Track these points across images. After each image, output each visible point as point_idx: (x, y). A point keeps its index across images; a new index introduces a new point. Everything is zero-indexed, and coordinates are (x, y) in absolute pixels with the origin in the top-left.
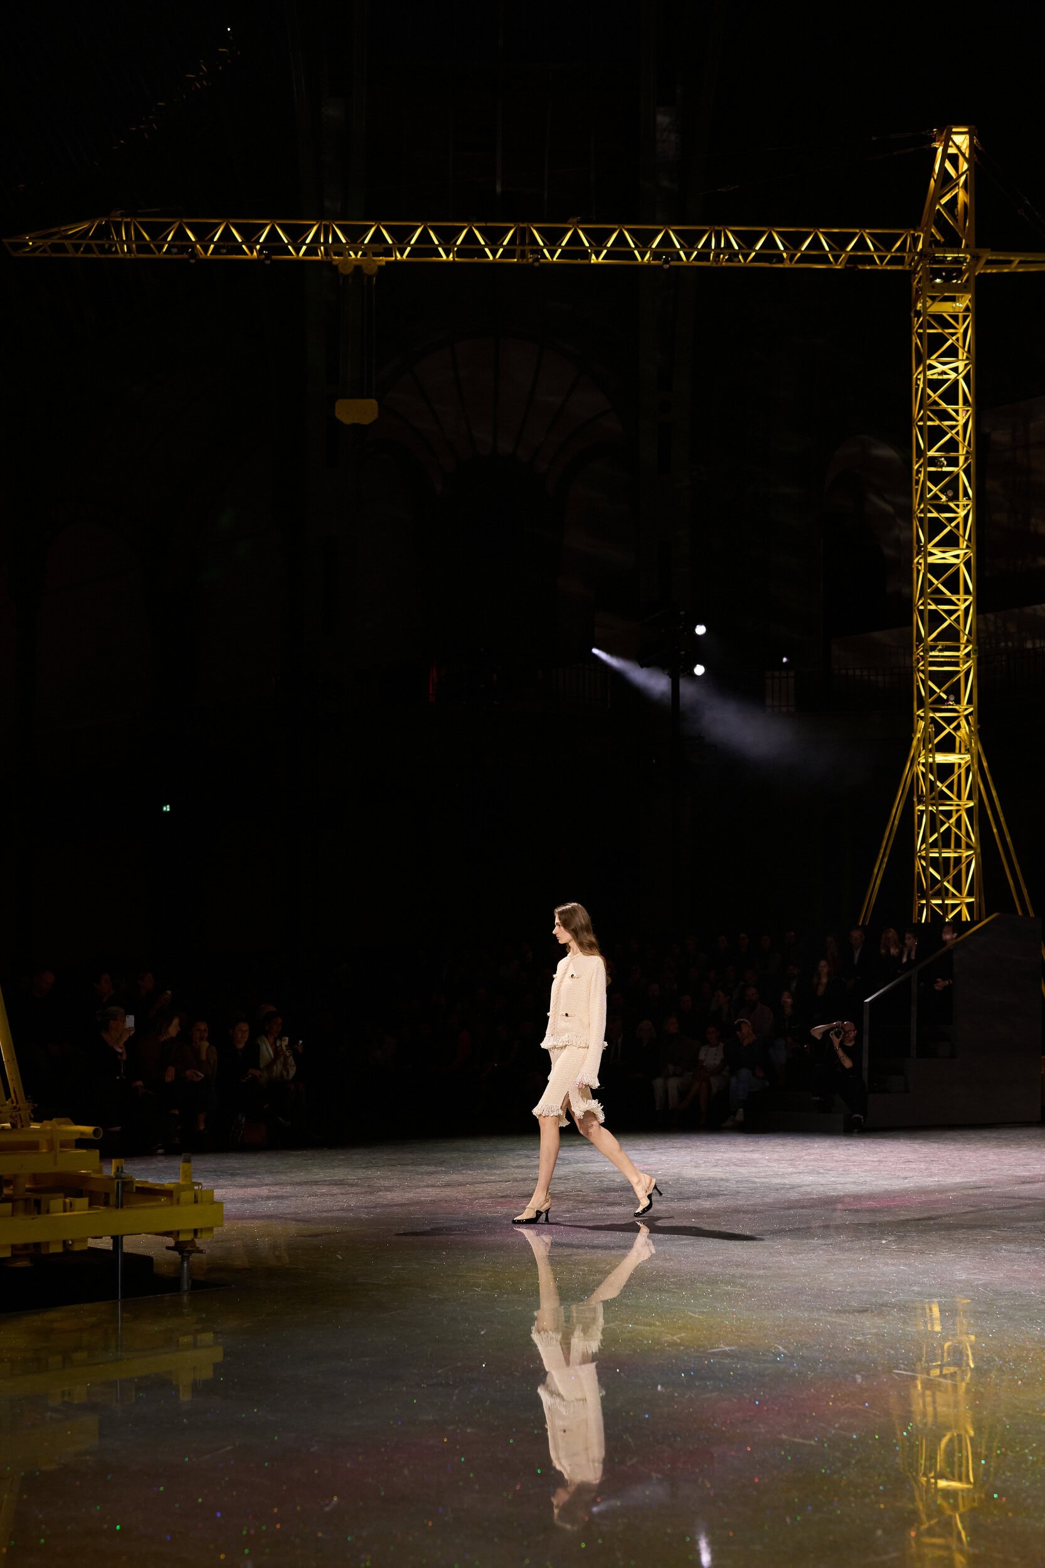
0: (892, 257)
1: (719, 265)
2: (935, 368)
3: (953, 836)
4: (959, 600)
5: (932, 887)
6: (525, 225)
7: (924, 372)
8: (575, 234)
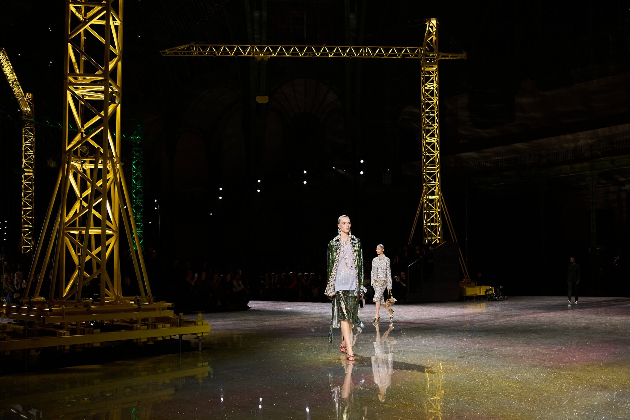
0: (415, 55)
1: (366, 57)
2: (427, 86)
3: (434, 219)
4: (435, 152)
5: (428, 234)
6: (310, 46)
7: (424, 87)
8: (324, 49)
